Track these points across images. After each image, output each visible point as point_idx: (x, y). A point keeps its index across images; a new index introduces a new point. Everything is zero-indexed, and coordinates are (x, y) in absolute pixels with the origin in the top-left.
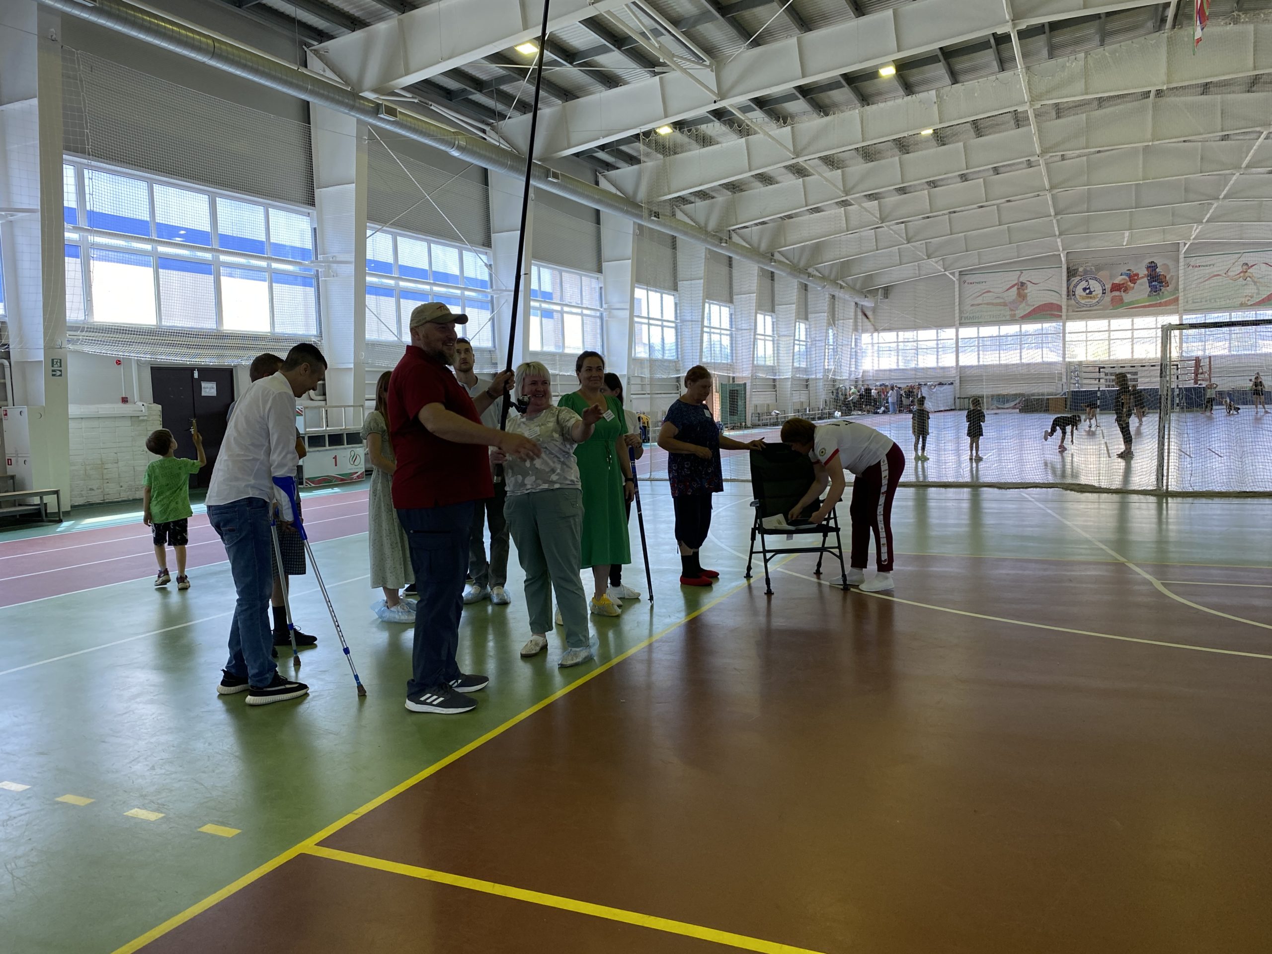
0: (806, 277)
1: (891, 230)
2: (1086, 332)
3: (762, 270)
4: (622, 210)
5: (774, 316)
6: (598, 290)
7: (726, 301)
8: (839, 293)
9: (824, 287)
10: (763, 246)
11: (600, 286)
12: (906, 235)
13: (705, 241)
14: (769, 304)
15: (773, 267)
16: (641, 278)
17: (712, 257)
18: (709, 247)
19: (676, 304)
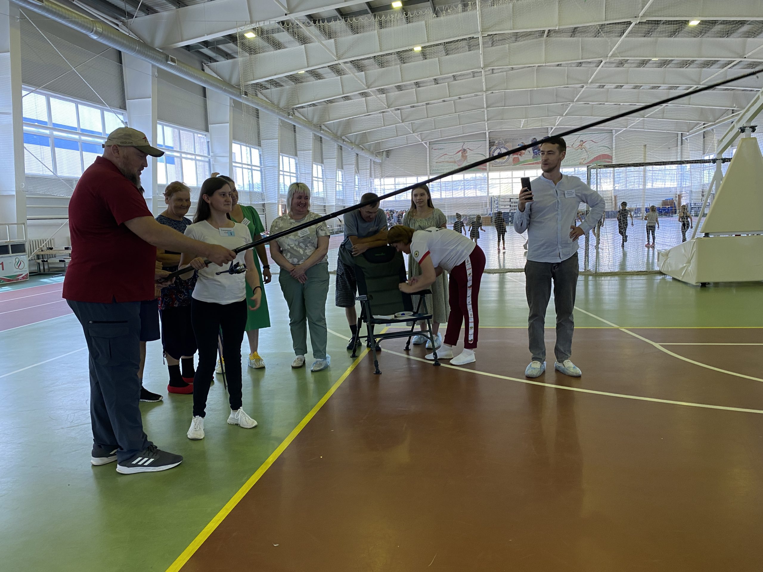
0: (342, 142)
1: (393, 113)
2: (500, 179)
3: (315, 135)
4: (221, 89)
5: (323, 166)
6: (206, 143)
7: (292, 155)
8: (361, 153)
9: (352, 149)
10: (315, 120)
11: (207, 140)
12: (402, 118)
13: (278, 114)
14: (320, 158)
15: (322, 134)
16: (236, 137)
17: (283, 124)
18: (280, 117)
19: (260, 155)
